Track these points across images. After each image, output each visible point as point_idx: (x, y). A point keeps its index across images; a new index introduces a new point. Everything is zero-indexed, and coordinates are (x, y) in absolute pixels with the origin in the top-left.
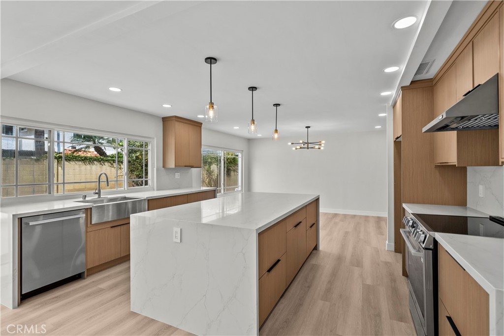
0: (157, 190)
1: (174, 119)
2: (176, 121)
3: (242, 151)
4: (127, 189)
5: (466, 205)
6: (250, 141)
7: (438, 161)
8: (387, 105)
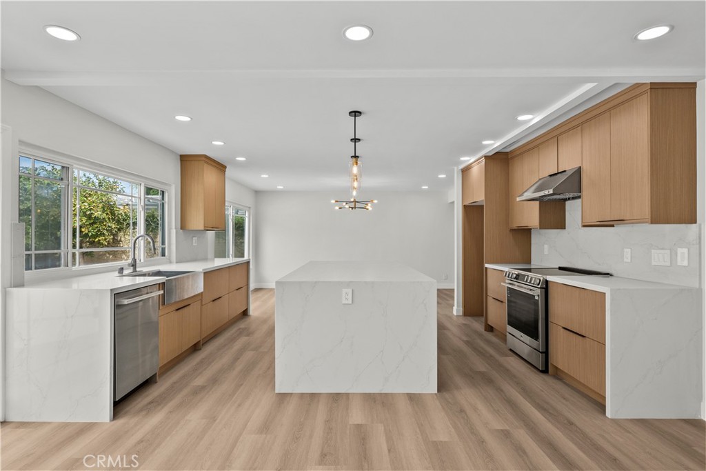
0: (177, 262)
1: (203, 158)
2: (206, 162)
3: (250, 208)
4: (144, 261)
5: (530, 263)
6: (258, 193)
7: (515, 225)
8: (456, 168)
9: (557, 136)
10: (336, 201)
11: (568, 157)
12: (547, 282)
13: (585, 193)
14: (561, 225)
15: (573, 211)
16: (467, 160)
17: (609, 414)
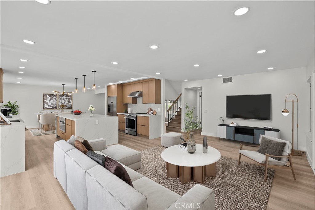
7: (125, 103)
8: (105, 85)
9: (137, 83)
10: (55, 92)
11: (140, 88)
12: (136, 116)
13: (143, 96)
14: (136, 103)
15: (140, 100)
16: (111, 84)
17: (150, 139)
